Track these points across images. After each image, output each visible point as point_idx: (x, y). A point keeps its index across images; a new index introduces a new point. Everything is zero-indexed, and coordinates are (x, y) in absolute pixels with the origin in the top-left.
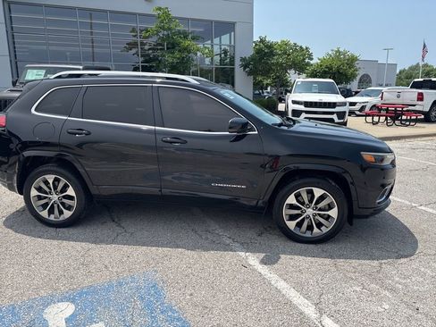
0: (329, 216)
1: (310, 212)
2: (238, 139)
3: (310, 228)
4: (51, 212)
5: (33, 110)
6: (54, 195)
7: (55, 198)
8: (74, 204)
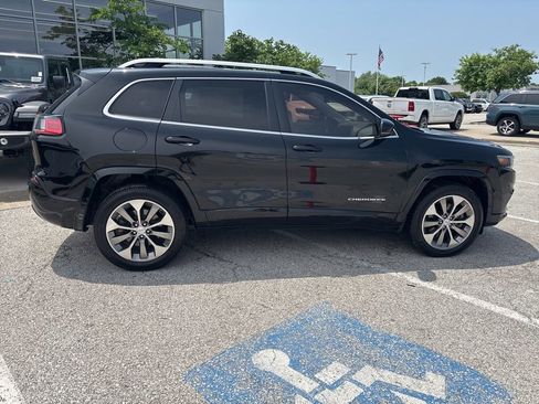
0: (465, 224)
1: (447, 222)
2: (376, 142)
3: (447, 239)
4: (136, 250)
5: (106, 111)
6: (141, 228)
7: (141, 230)
8: (170, 236)
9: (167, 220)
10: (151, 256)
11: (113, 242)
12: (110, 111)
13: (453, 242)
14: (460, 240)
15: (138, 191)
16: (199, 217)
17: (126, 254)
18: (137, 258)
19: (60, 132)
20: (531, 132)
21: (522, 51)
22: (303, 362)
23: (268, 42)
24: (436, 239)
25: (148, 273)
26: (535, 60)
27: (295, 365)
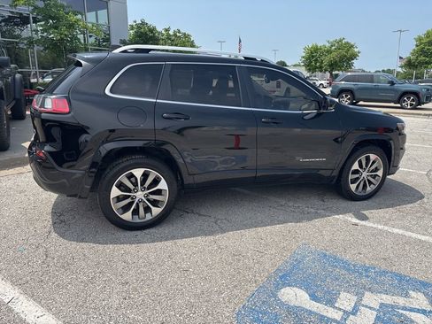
0: (377, 175)
1: (365, 174)
2: (319, 115)
3: (365, 187)
4: (135, 212)
5: (107, 91)
6: (140, 193)
7: (140, 195)
8: (165, 198)
9: (163, 185)
10: (149, 217)
11: (115, 207)
12: (111, 91)
13: (369, 189)
14: (373, 187)
15: (139, 161)
16: (188, 180)
17: (127, 216)
18: (137, 220)
19: (68, 110)
20: (361, 103)
21: (347, 43)
22: (319, 294)
23: (167, 30)
24: (357, 187)
25: (147, 231)
26: (356, 50)
27: (314, 297)
